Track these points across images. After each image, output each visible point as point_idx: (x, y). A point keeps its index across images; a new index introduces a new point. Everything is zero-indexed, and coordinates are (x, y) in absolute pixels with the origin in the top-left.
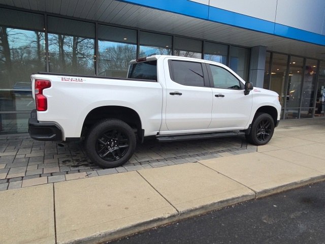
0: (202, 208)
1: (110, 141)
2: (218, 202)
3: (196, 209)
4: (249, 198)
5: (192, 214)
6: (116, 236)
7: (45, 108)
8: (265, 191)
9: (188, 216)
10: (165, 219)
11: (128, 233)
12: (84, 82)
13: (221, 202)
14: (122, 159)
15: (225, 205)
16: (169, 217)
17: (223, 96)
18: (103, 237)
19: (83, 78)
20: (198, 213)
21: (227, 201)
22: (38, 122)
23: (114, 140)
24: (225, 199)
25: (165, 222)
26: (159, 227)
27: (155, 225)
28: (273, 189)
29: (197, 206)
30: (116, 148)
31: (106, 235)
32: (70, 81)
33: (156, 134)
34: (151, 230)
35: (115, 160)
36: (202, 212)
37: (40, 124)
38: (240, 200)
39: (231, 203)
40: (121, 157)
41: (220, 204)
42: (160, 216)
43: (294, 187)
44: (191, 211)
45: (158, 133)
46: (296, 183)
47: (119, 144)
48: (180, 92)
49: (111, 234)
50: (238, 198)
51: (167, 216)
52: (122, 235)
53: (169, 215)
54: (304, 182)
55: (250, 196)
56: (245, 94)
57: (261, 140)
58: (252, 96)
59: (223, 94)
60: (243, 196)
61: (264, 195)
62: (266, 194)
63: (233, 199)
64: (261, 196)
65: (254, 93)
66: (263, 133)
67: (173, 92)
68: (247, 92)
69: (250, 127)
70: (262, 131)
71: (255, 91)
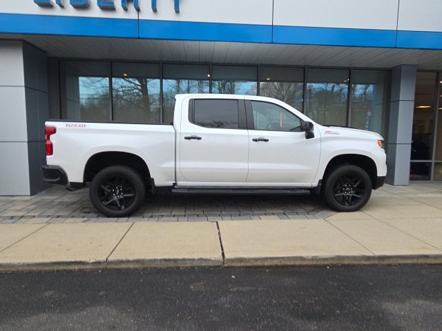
0: (137, 261)
1: (115, 189)
2: (161, 260)
3: (128, 262)
4: (211, 264)
5: (123, 266)
6: (34, 268)
7: (51, 153)
8: (241, 260)
9: (118, 267)
10: (88, 263)
11: (47, 268)
12: (86, 128)
14: (127, 209)
15: (172, 265)
16: (93, 263)
17: (266, 140)
18: (21, 266)
19: (87, 124)
20: (131, 266)
21: (175, 260)
22: (48, 166)
23: (119, 188)
24: (172, 257)
25: (89, 267)
26: (80, 270)
27: (76, 267)
28: (256, 260)
29: (131, 258)
30: (121, 197)
31: (23, 265)
32: (73, 127)
33: (172, 185)
34: (71, 271)
35: (120, 209)
36: (137, 266)
37: (49, 168)
38: (195, 264)
39: (180, 264)
40: (126, 207)
41: (163, 262)
42: (83, 260)
43: (298, 263)
44: (122, 262)
45: (174, 184)
46: (302, 259)
47: (125, 192)
48: (199, 136)
49: (28, 265)
50: (193, 260)
51: (91, 261)
52: (40, 268)
53: (94, 261)
54: (320, 259)
55: (213, 261)
56: (307, 138)
57: (344, 205)
58: (321, 140)
59: (266, 138)
60: (201, 259)
61: (239, 265)
62: (242, 264)
63: (184, 260)
64: (234, 264)
65: (324, 135)
66: (348, 194)
67: (189, 136)
68: (310, 135)
69: (320, 184)
70: (348, 191)
71: (328, 132)
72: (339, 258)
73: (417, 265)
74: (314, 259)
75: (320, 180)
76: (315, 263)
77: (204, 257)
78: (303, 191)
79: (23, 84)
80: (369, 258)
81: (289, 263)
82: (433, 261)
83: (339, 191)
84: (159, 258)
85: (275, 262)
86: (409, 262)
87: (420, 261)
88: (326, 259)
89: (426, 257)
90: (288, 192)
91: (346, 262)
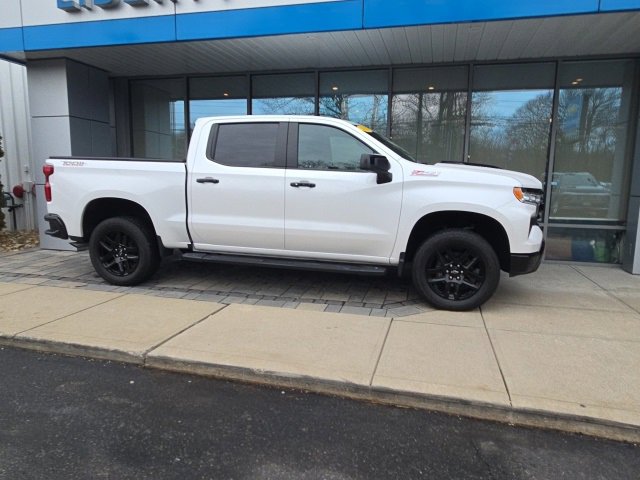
0: (44, 342)
1: (117, 248)
2: (70, 345)
3: (34, 342)
7: (49, 198)
13: (75, 346)
15: (82, 353)
17: (312, 186)
20: (38, 348)
21: (86, 348)
23: (122, 247)
28: (186, 363)
29: (39, 338)
30: (124, 259)
32: (70, 166)
33: (186, 246)
36: (43, 349)
43: (244, 378)
46: (250, 372)
47: (128, 252)
48: (215, 178)
50: (107, 351)
54: (278, 377)
55: (130, 355)
56: (379, 182)
57: (447, 297)
58: (404, 185)
59: (311, 182)
60: (115, 351)
61: (163, 367)
62: (168, 367)
63: (96, 349)
64: (156, 365)
65: (409, 178)
66: (454, 280)
67: (203, 177)
68: (384, 177)
69: (402, 260)
70: (454, 276)
71: (417, 173)
72: (307, 380)
73: (446, 415)
74: (268, 375)
75: (402, 254)
76: (268, 382)
77: (121, 349)
78: (376, 270)
79: (67, 114)
80: (357, 388)
81: (230, 376)
82: (477, 414)
83: (440, 274)
84: (69, 342)
85: (211, 372)
86: (431, 407)
87: (452, 410)
88: (286, 379)
89: (466, 403)
90: (347, 269)
91: (319, 389)
